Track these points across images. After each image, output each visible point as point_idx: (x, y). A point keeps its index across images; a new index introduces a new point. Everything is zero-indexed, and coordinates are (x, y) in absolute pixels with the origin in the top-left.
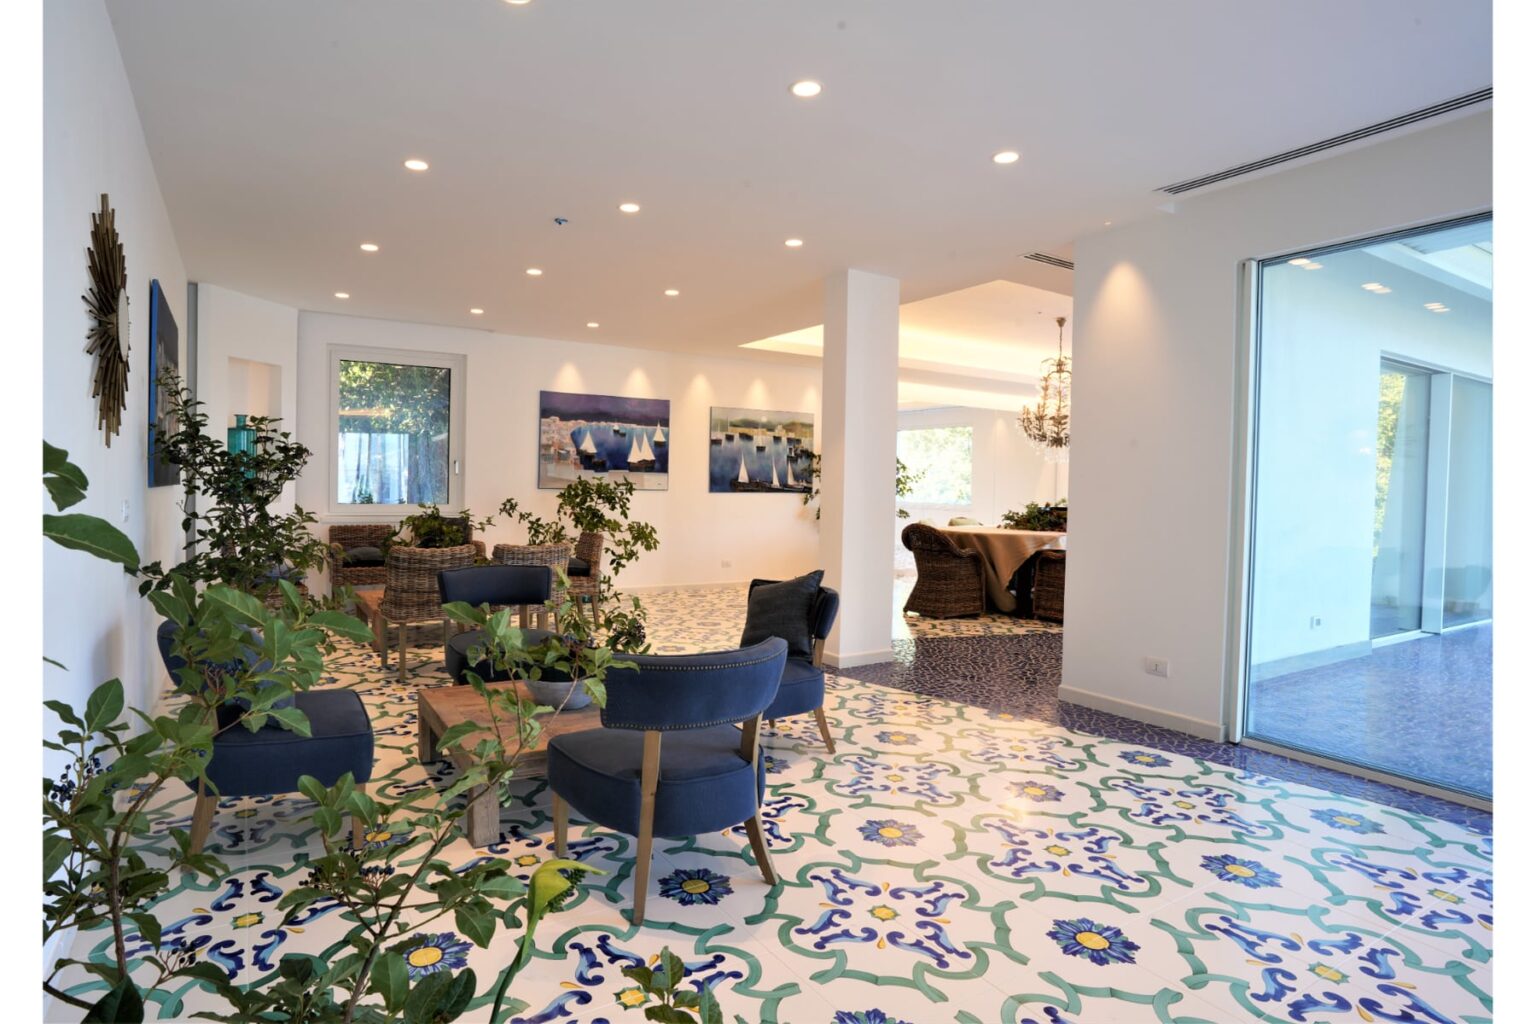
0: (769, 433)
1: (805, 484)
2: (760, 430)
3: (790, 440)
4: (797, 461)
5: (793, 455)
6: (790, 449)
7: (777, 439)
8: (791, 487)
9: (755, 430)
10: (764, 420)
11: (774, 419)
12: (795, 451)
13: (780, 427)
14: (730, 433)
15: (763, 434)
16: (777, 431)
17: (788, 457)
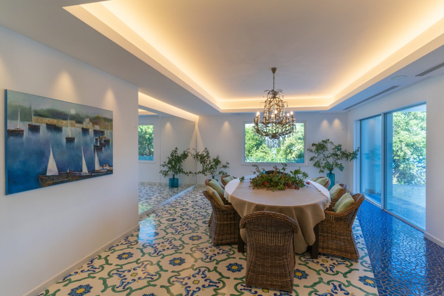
0: (77, 125)
1: (108, 168)
2: (69, 122)
3: (96, 132)
4: (102, 149)
5: (98, 145)
6: (96, 139)
7: (85, 131)
8: (98, 172)
9: (64, 122)
10: (73, 112)
11: (83, 112)
12: (100, 141)
13: (87, 120)
14: (34, 123)
15: (72, 125)
16: (84, 123)
17: (94, 146)
